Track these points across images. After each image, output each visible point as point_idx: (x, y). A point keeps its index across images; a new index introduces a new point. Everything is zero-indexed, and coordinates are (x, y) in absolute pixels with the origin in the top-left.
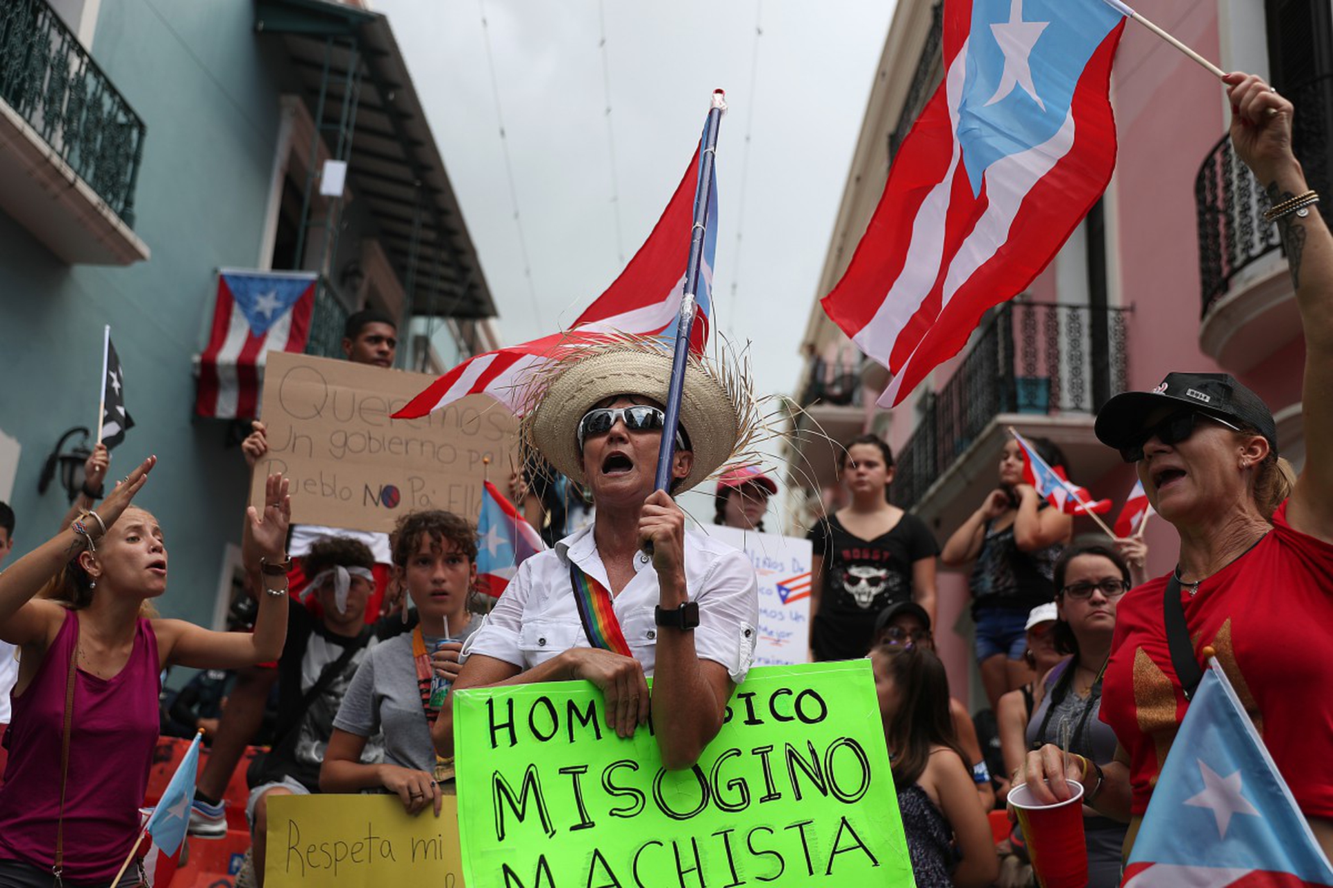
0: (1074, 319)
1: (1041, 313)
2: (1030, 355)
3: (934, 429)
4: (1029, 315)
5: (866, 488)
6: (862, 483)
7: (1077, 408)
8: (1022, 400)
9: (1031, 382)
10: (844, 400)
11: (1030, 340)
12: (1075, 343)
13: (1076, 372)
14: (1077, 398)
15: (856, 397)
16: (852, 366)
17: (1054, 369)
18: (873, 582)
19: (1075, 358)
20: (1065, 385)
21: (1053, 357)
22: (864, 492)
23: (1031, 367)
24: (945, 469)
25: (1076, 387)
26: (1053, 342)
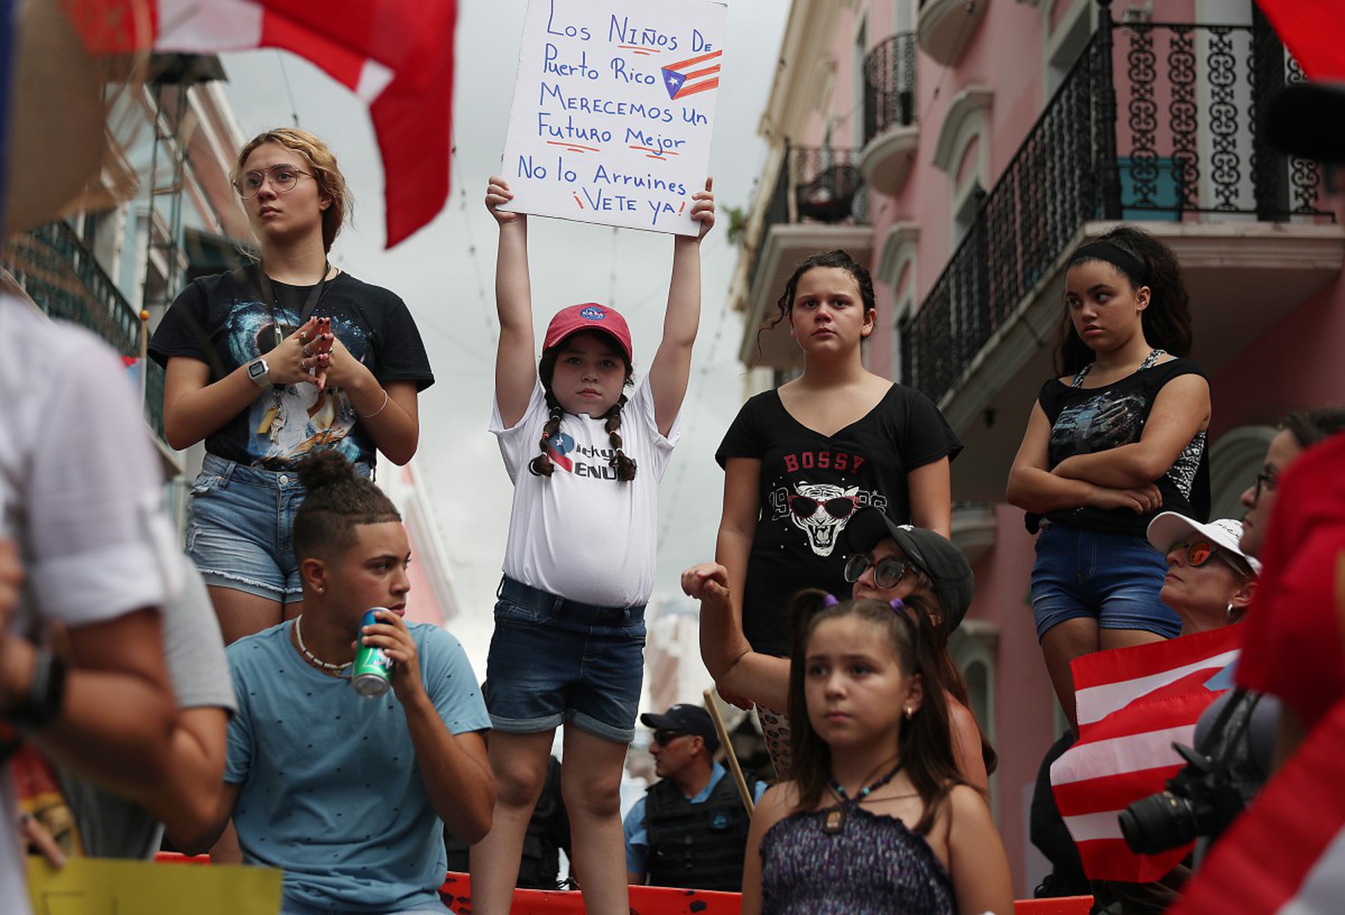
0: (1220, 49)
1: (1162, 40)
2: (1144, 116)
3: (982, 254)
4: (1142, 47)
5: (830, 344)
6: (823, 334)
7: (1228, 208)
8: (1128, 197)
9: (1146, 166)
10: (834, 212)
11: (1142, 90)
12: (1223, 93)
13: (1225, 142)
14: (1227, 188)
15: (856, 206)
16: (848, 151)
17: (1186, 139)
18: (836, 508)
19: (1224, 119)
20: (1206, 167)
21: (1185, 118)
22: (827, 350)
23: (1144, 137)
24: (1001, 322)
25: (1225, 170)
26: (1184, 92)
